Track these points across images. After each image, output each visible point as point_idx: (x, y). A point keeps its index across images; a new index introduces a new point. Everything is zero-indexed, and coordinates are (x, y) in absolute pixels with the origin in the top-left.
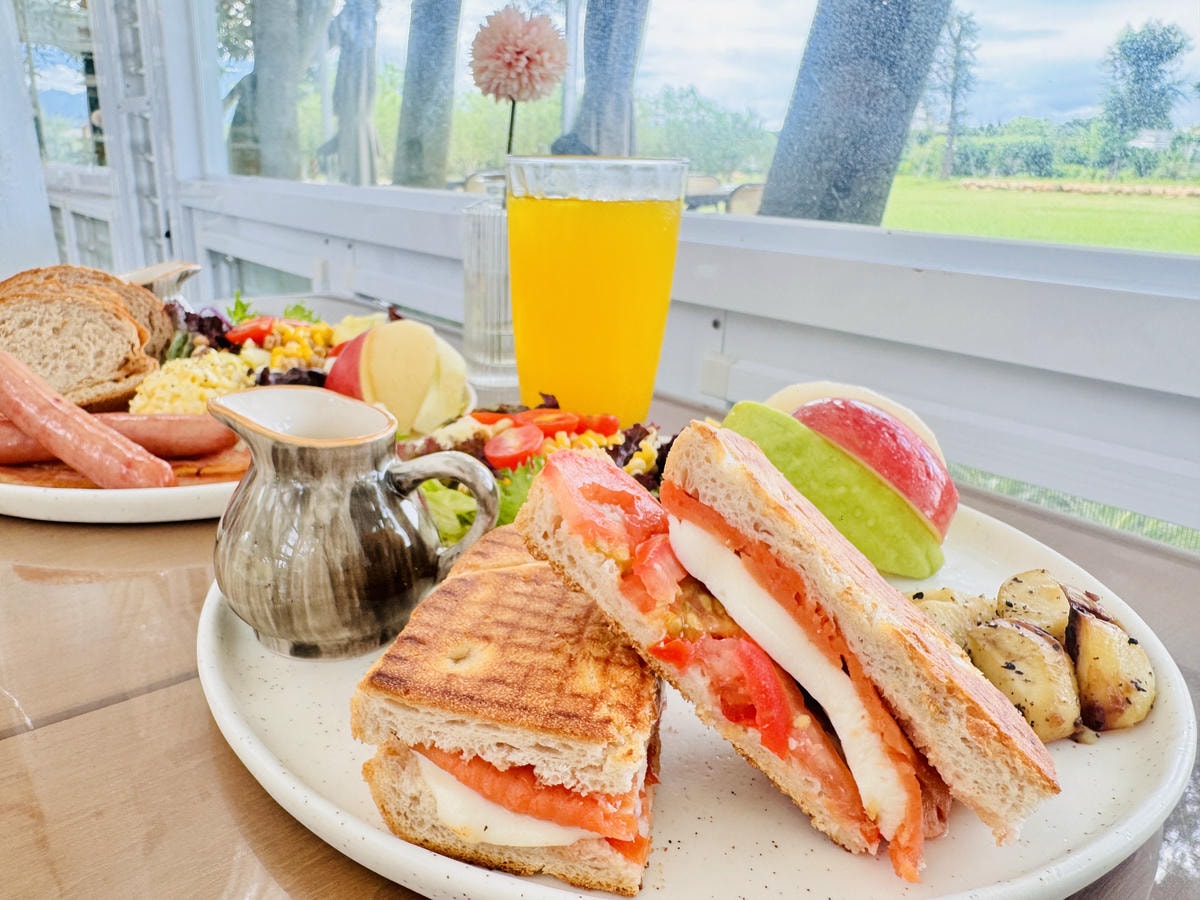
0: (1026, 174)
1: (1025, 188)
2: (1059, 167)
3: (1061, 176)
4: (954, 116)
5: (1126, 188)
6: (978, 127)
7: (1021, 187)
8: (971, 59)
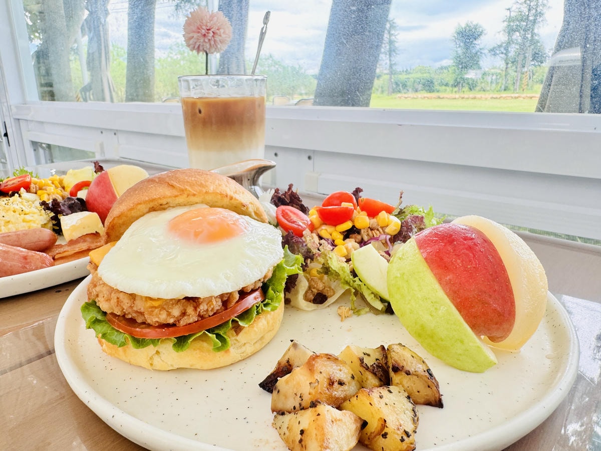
0: (424, 91)
1: (425, 97)
2: (437, 88)
3: (438, 91)
4: (391, 66)
5: (466, 96)
6: (402, 70)
7: (423, 97)
8: (395, 40)
